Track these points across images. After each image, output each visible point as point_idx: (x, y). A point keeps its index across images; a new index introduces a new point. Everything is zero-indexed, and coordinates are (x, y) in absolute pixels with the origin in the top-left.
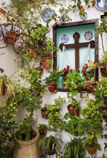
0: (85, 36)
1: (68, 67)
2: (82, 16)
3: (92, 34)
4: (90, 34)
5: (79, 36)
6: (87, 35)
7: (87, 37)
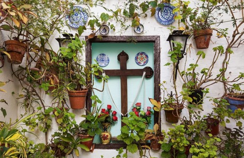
0: (136, 58)
1: (109, 107)
2: (136, 29)
3: (147, 56)
4: (144, 56)
5: (127, 58)
6: (139, 57)
7: (139, 61)
